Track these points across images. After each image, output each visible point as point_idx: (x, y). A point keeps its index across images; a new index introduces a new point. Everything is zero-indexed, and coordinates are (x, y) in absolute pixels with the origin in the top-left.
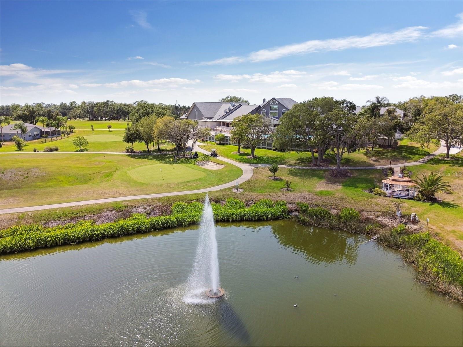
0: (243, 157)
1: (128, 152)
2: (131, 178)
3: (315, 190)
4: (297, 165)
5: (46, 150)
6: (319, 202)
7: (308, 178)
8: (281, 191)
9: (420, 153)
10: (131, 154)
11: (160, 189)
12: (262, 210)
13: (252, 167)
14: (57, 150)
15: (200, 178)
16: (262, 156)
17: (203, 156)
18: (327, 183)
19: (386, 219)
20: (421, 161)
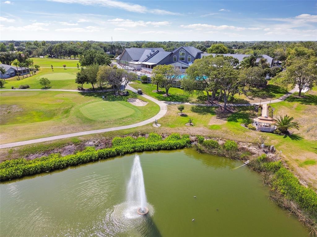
0: (160, 95)
1: (79, 90)
2: (83, 114)
3: (209, 124)
4: (198, 103)
5: (21, 88)
6: (211, 135)
7: (205, 114)
8: (186, 126)
9: (281, 92)
10: (81, 91)
11: (104, 125)
12: (173, 142)
13: (166, 104)
14: (28, 87)
15: (131, 114)
16: (174, 94)
17: (133, 94)
18: (217, 118)
19: (255, 149)
20: (282, 99)
